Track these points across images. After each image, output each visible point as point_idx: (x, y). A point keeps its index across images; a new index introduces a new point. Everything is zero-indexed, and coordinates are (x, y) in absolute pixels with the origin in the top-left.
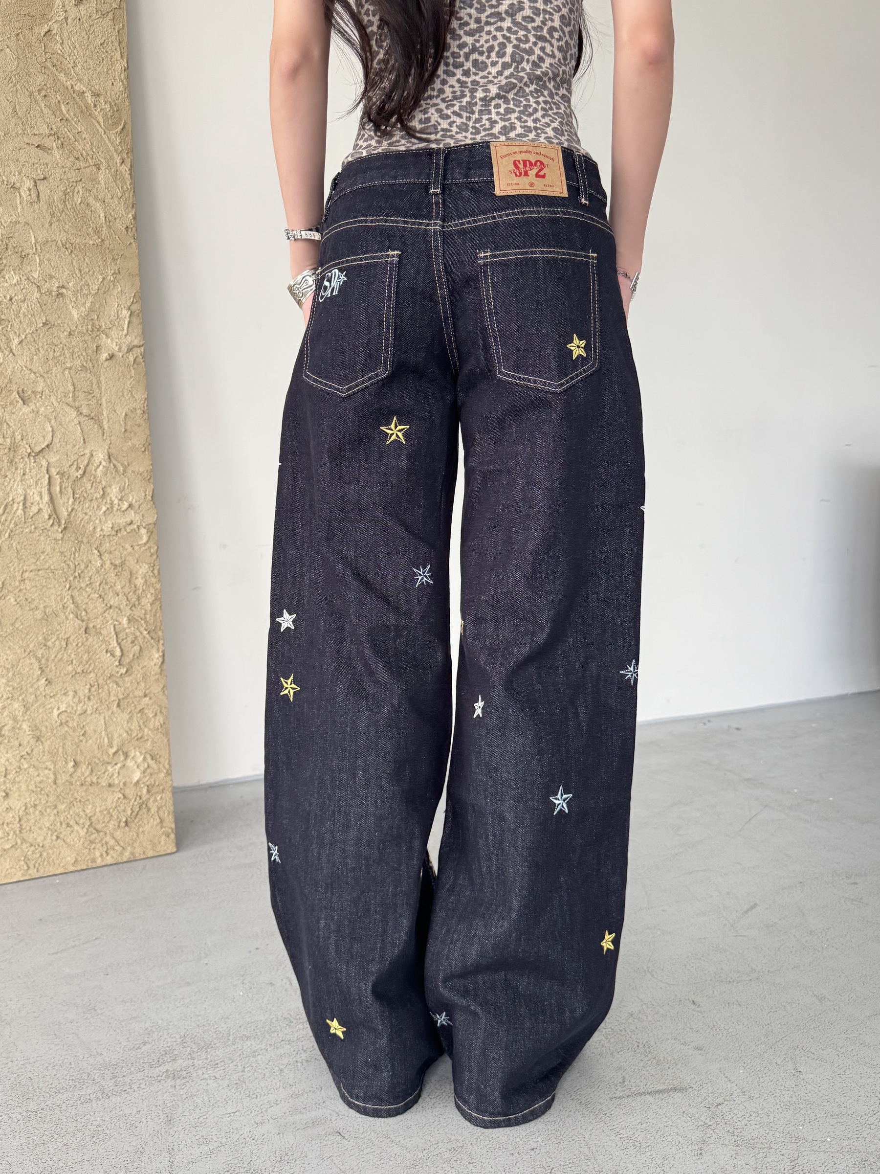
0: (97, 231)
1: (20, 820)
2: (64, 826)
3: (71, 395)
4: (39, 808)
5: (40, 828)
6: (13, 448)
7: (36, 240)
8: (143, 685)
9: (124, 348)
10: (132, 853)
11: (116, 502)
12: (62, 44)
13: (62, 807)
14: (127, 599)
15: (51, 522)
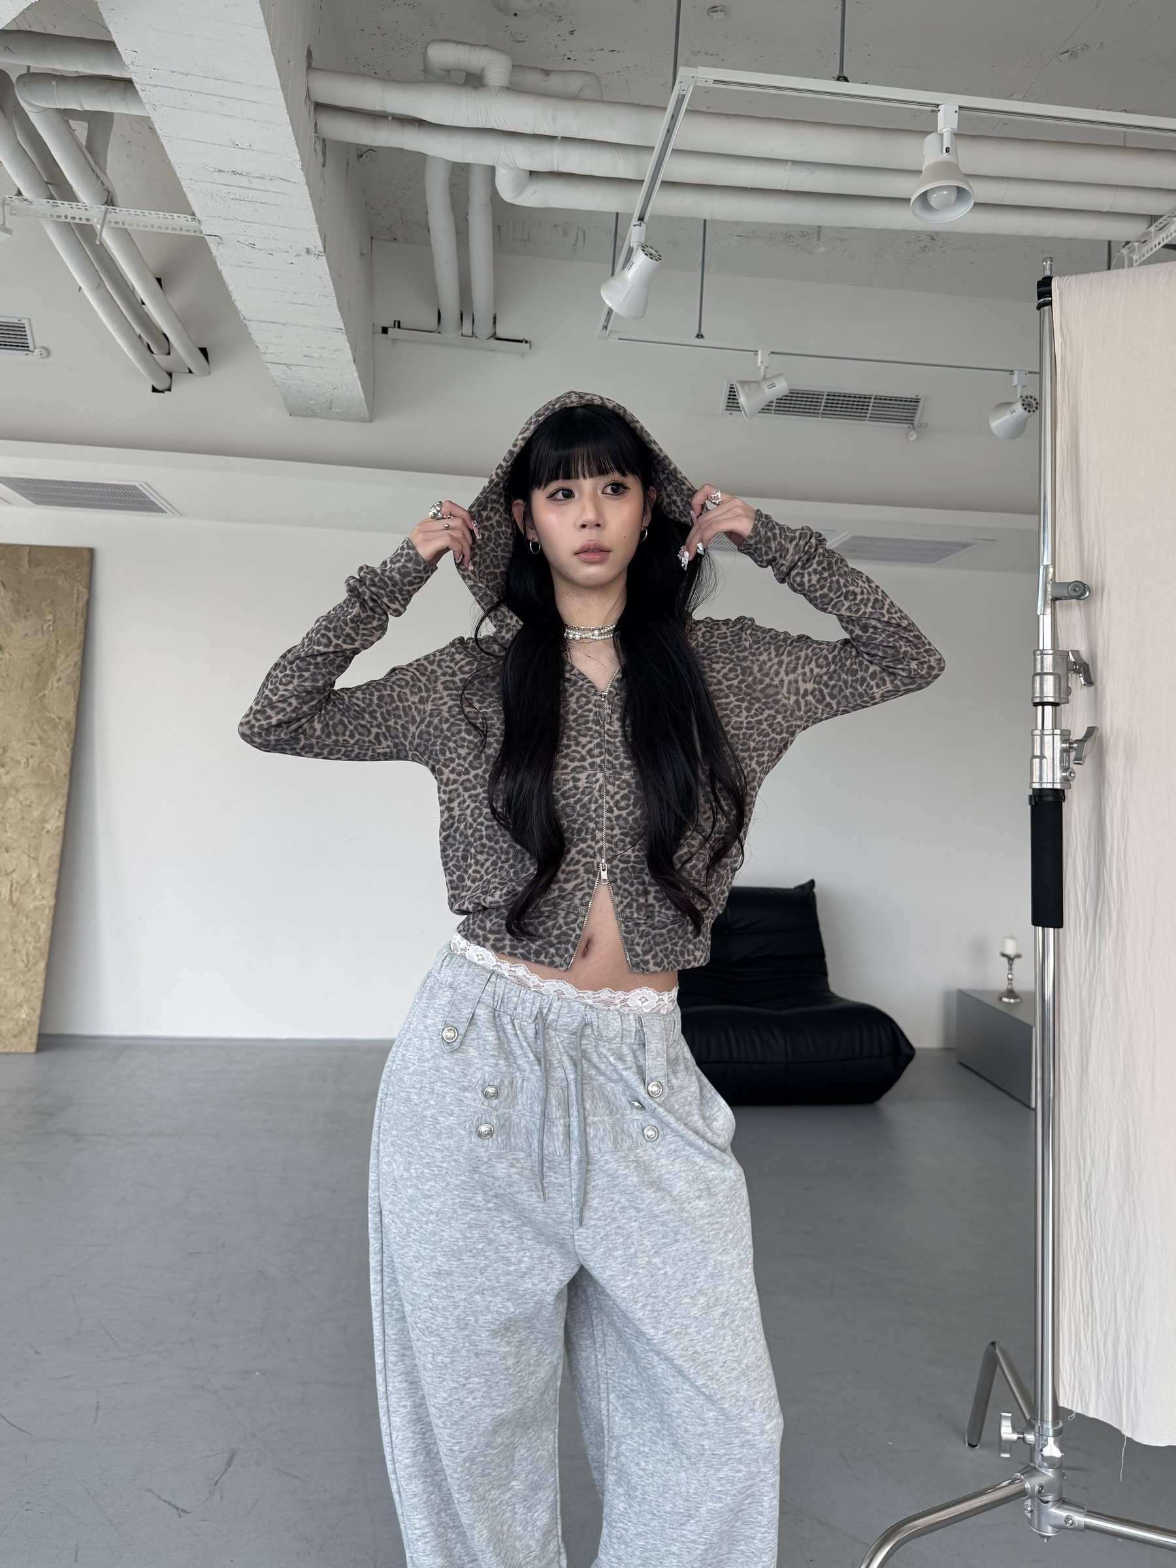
3: (27, 849)
7: (24, 783)
11: (38, 895)
12: (49, 699)
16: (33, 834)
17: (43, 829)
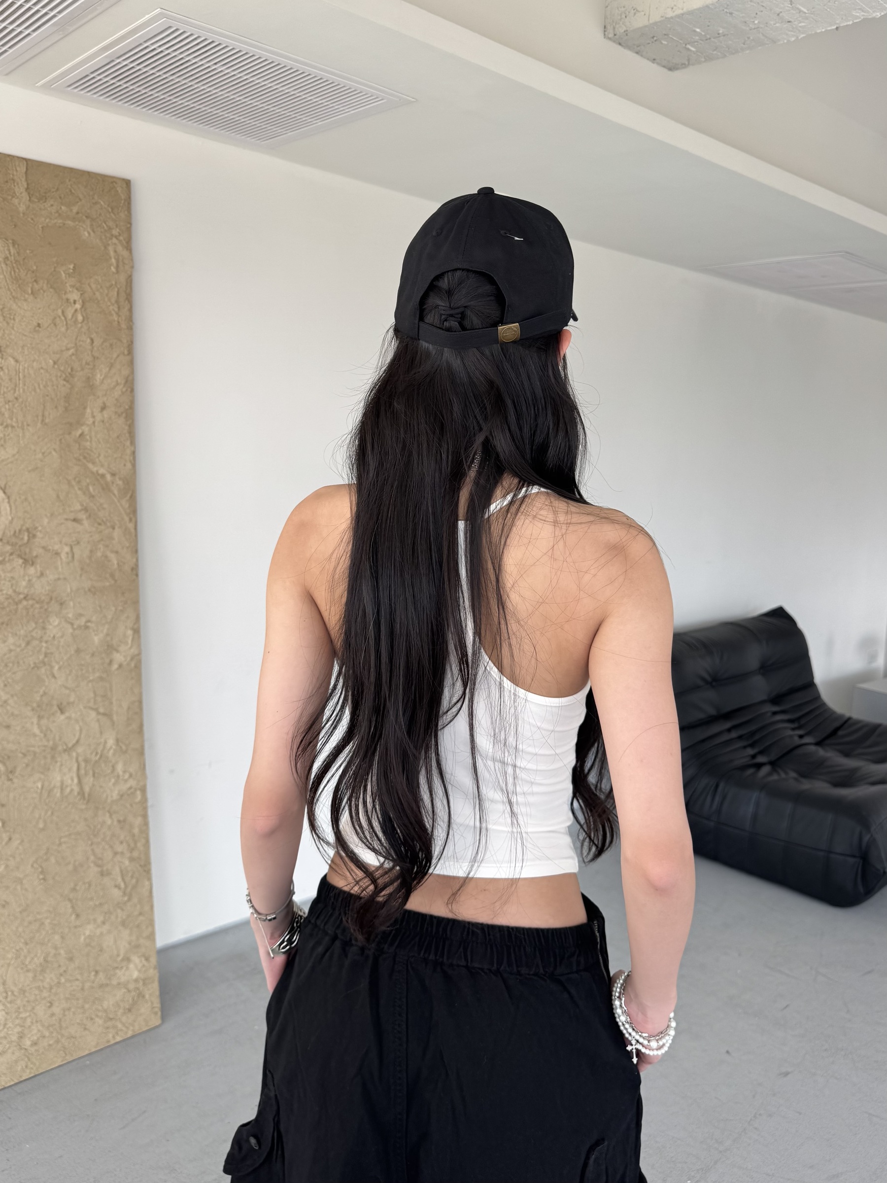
0: (112, 576)
1: (60, 1020)
2: (89, 1019)
3: (92, 701)
4: (73, 1010)
5: (73, 1025)
6: (54, 748)
7: (71, 589)
8: (138, 906)
9: (129, 659)
10: (133, 1030)
11: (121, 773)
12: (91, 442)
13: (87, 1006)
14: (129, 845)
15: (79, 797)
16: (97, 675)
17: (111, 663)
